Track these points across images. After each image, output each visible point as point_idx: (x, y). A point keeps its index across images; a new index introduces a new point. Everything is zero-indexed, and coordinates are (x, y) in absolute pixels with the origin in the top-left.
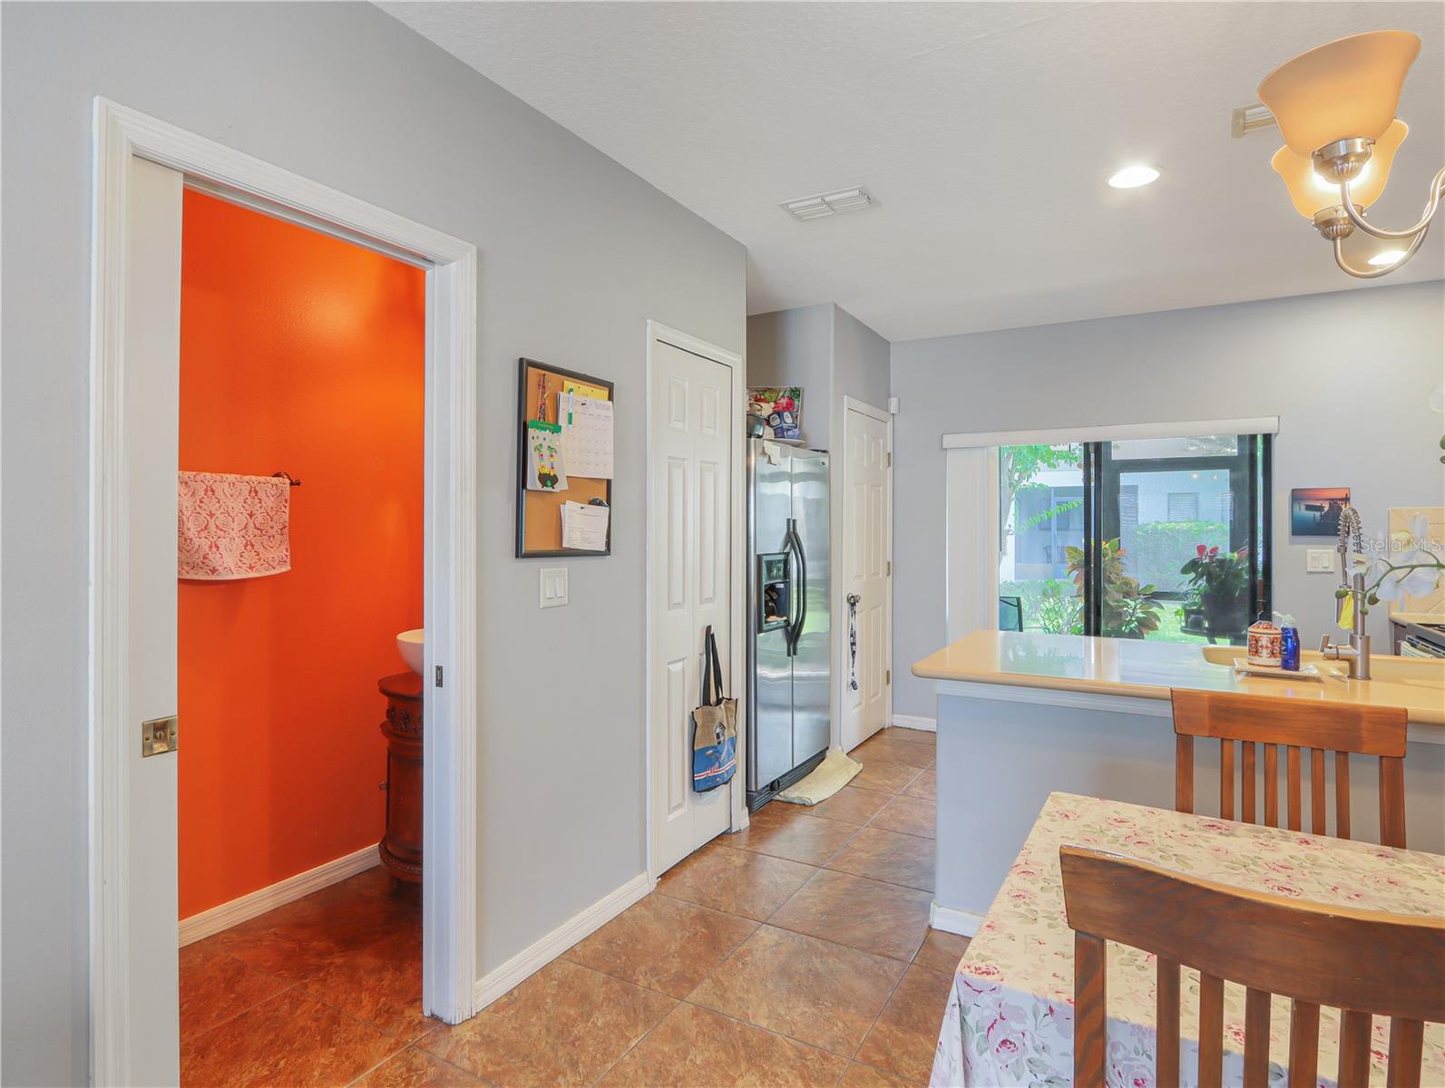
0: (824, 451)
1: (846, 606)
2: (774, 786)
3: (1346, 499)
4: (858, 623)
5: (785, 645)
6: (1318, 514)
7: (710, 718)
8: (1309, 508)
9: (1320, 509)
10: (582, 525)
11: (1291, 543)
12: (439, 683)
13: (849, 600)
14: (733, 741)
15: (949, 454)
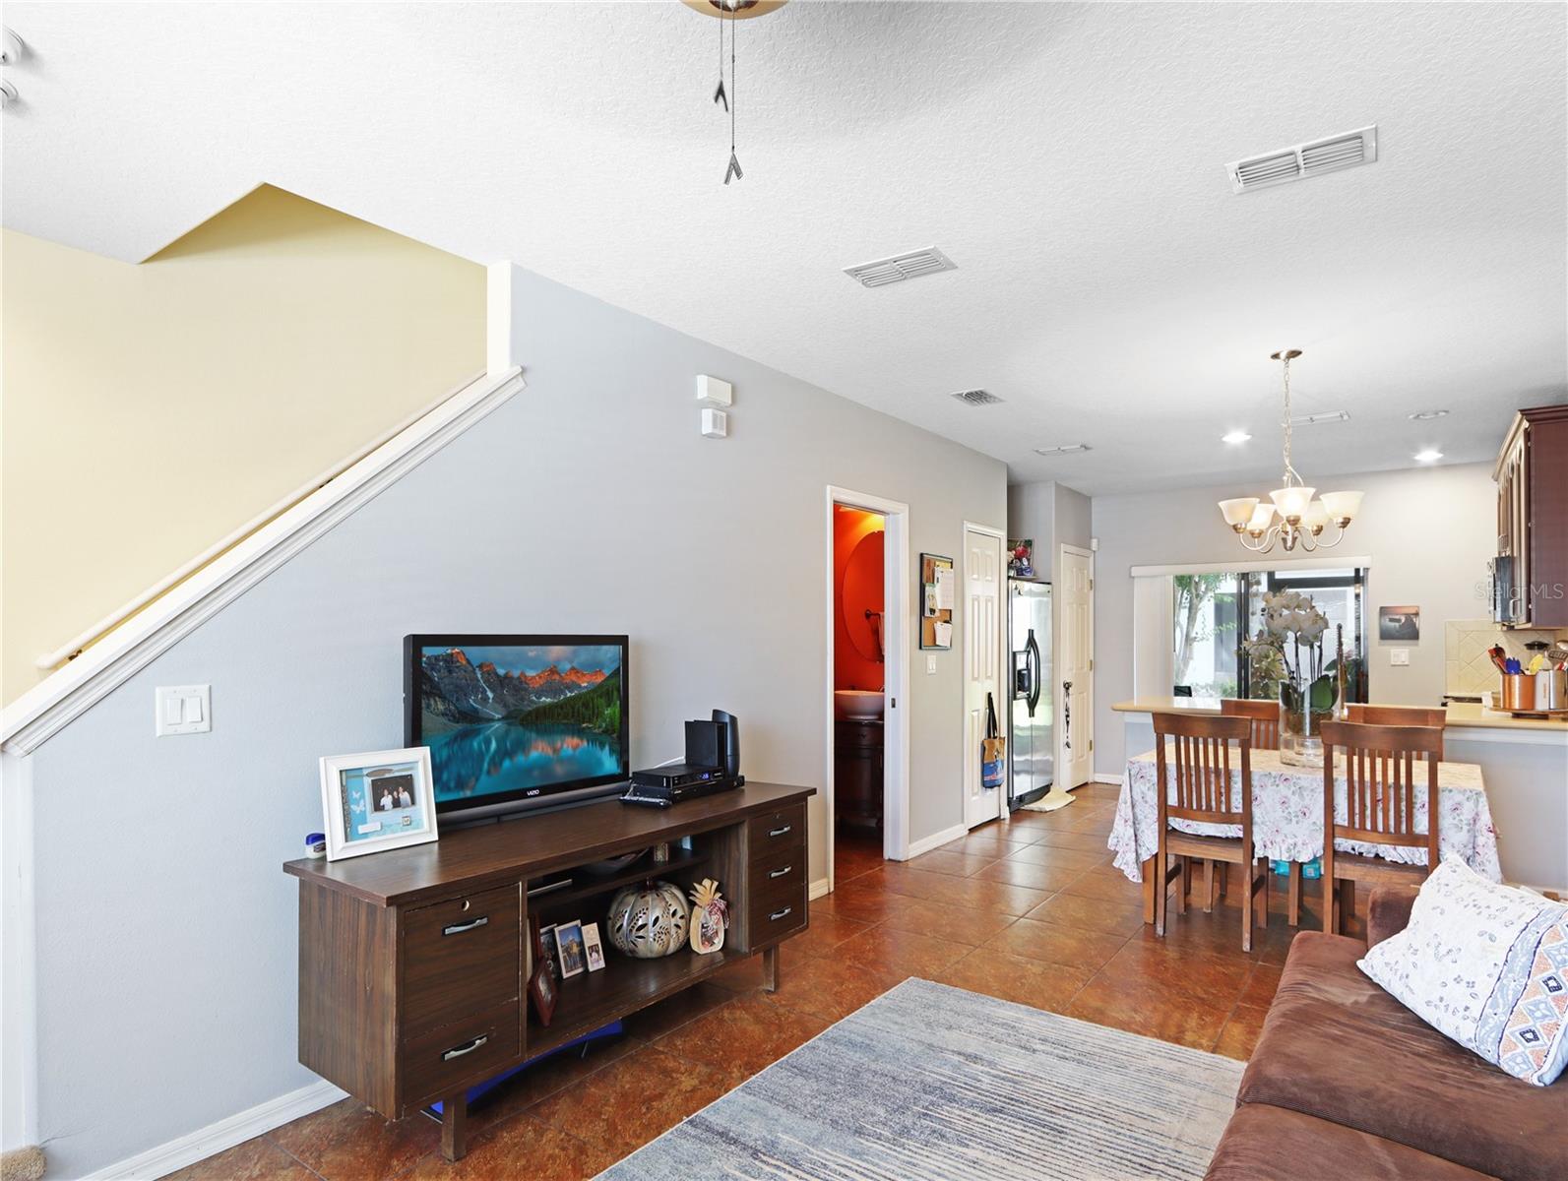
0: (1049, 583)
1: (1063, 690)
2: (1021, 799)
3: (1417, 614)
4: (1071, 702)
5: (1028, 710)
6: (1397, 624)
7: (992, 745)
8: (1391, 620)
9: (1399, 621)
10: (943, 633)
11: (1380, 645)
12: (894, 706)
13: (1064, 686)
14: (1002, 762)
15: (1136, 580)
